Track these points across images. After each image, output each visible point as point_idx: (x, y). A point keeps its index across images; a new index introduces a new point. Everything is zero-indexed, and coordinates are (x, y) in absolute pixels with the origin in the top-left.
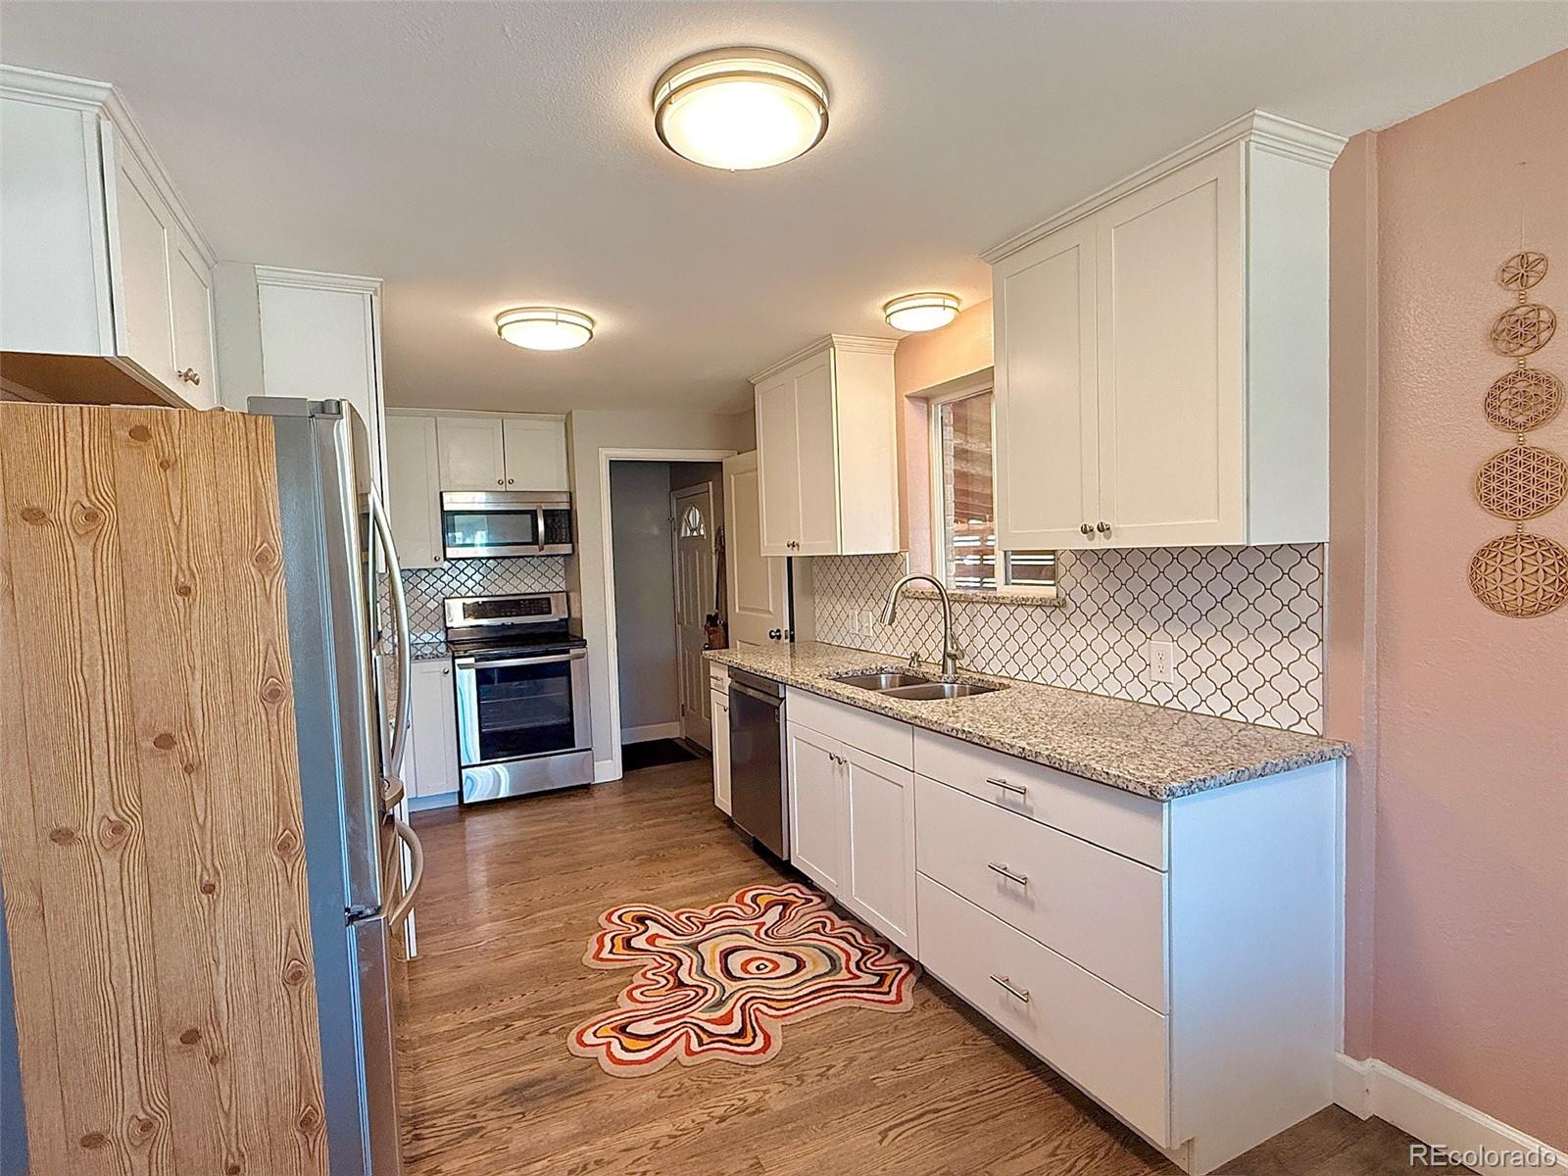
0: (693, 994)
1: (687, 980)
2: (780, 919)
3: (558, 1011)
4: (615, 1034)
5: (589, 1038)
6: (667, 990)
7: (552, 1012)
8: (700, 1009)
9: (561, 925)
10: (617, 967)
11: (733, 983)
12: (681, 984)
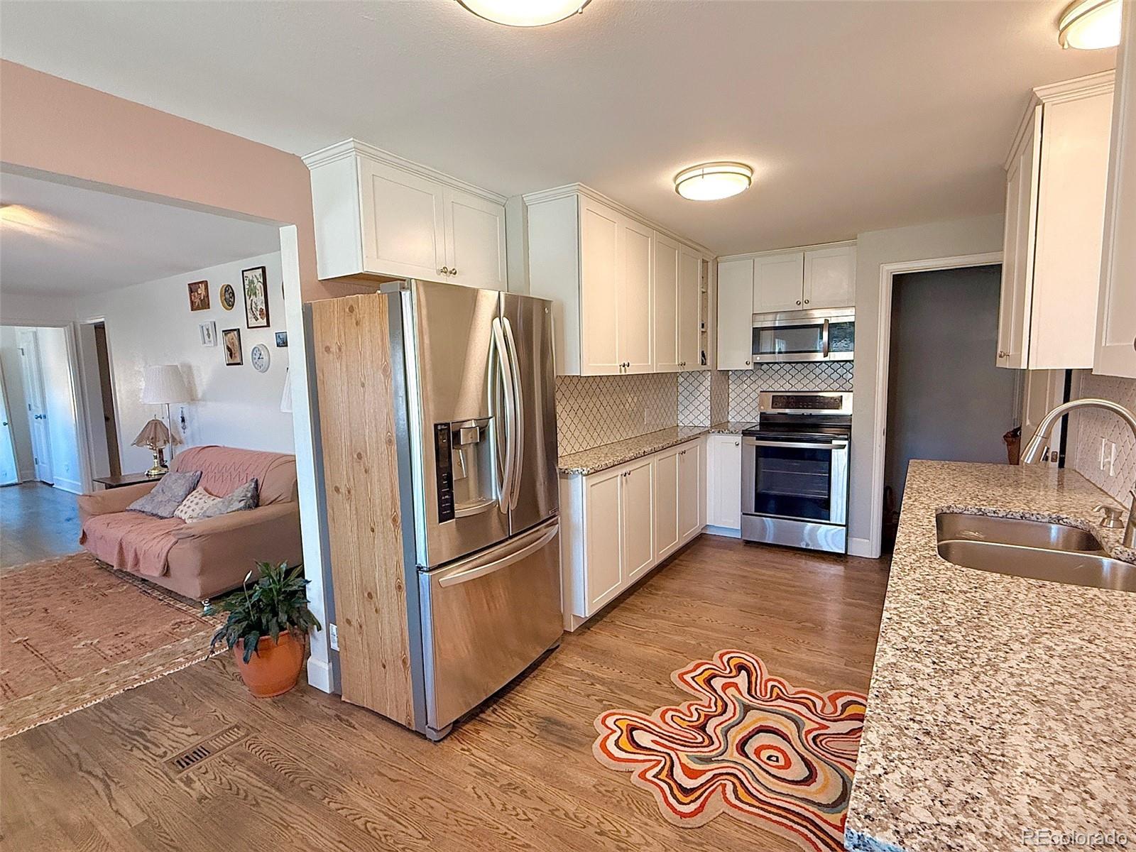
0: (700, 739)
1: (709, 729)
2: (847, 734)
3: (623, 694)
4: (624, 729)
5: (610, 722)
6: (688, 726)
7: (618, 692)
8: (689, 754)
9: (693, 642)
10: (685, 690)
11: (736, 754)
12: (702, 728)
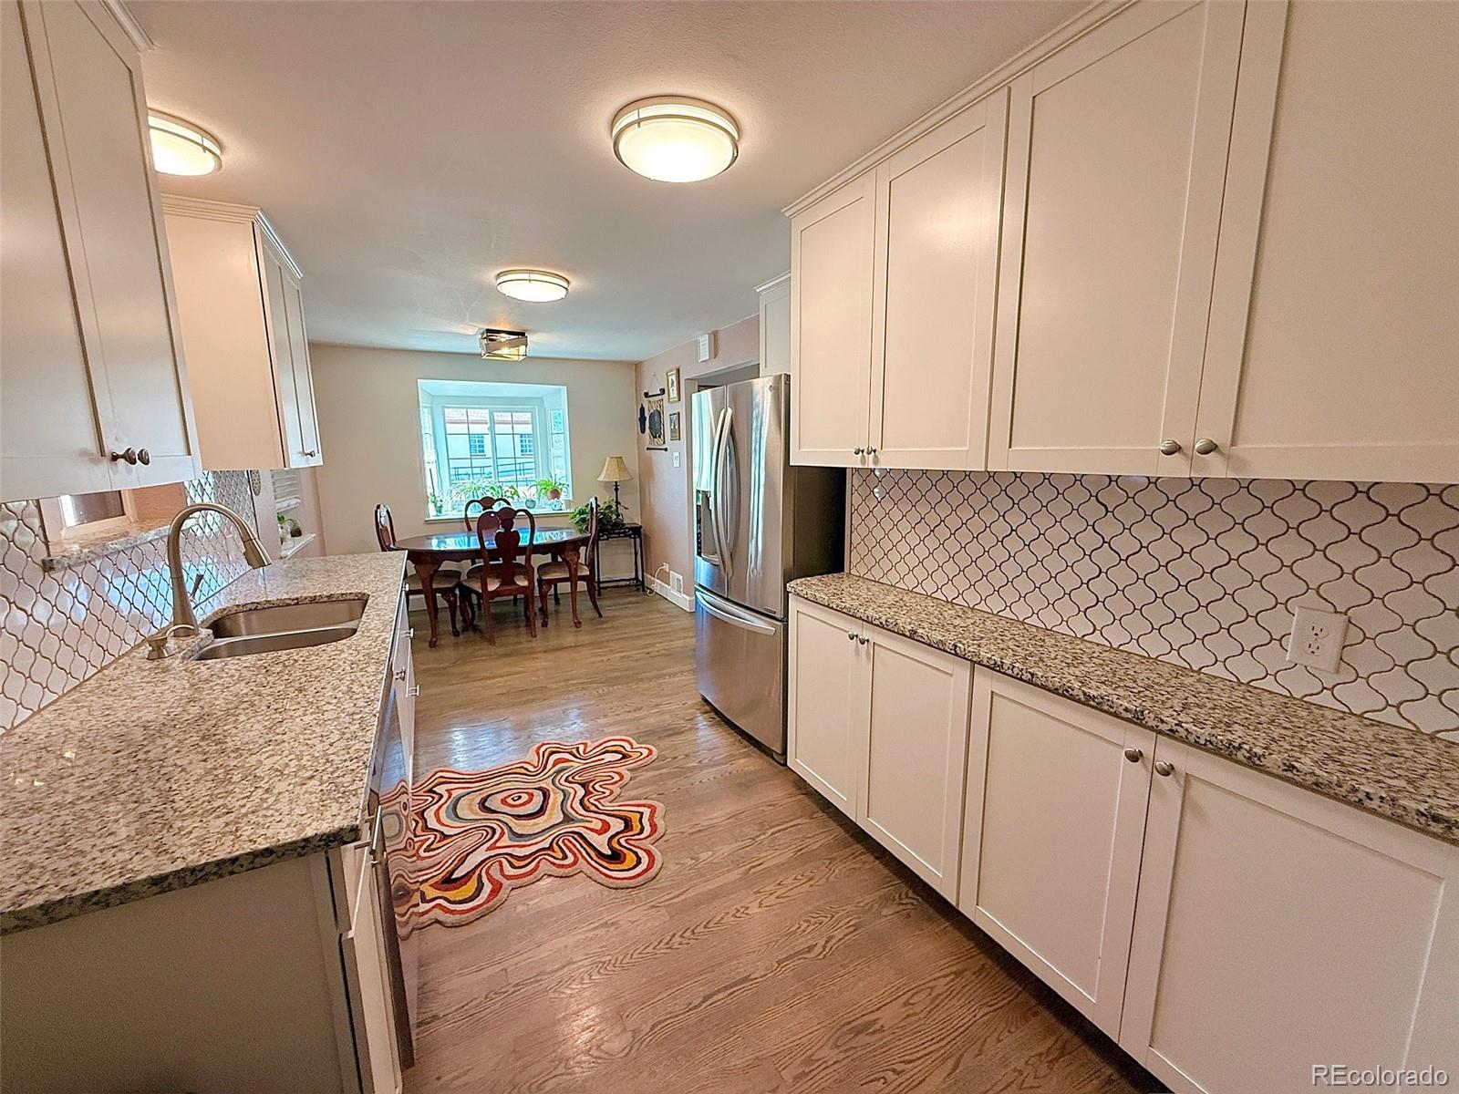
4: (629, 753)
11: (544, 786)
12: (584, 785)
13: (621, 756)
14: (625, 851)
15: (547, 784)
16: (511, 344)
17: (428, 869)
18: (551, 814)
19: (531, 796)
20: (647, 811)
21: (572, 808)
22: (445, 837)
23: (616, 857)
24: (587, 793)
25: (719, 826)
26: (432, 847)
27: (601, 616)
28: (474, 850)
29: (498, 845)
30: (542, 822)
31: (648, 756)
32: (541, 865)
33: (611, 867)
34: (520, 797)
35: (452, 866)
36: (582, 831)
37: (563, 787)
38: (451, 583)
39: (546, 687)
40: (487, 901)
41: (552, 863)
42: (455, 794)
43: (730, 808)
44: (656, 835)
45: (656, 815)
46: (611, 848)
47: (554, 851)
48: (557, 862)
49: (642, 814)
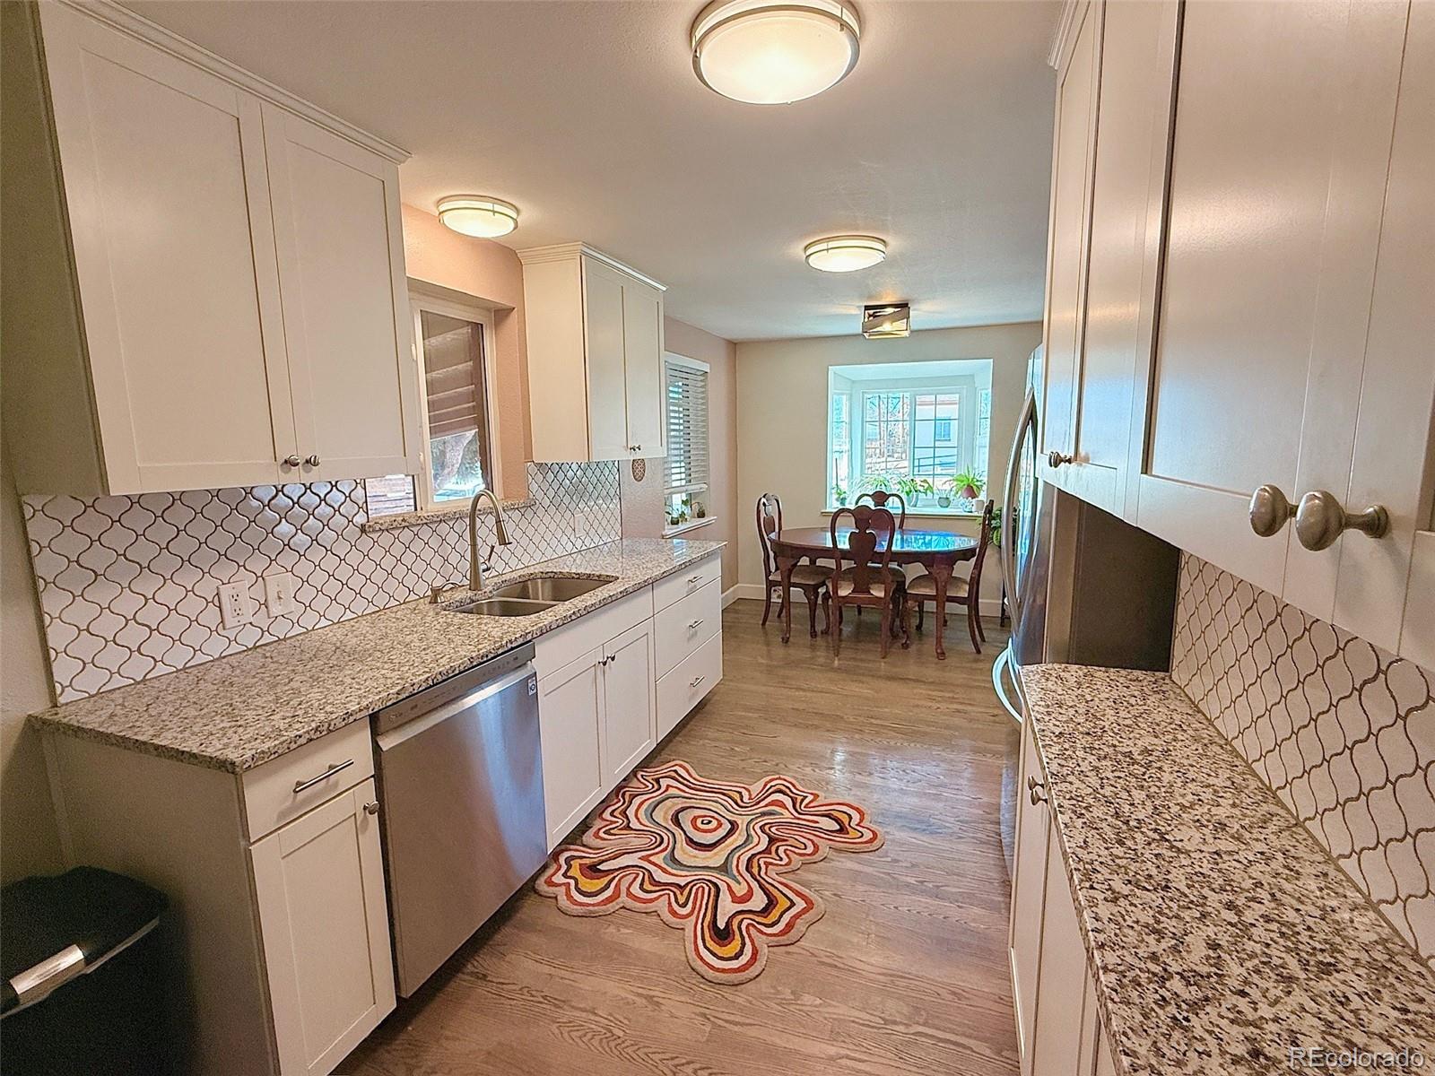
1: (765, 840)
3: (875, 873)
4: (849, 829)
7: (882, 875)
8: (780, 817)
11: (739, 822)
12: (772, 840)
13: (838, 827)
14: (738, 936)
15: (742, 822)
16: (893, 318)
17: (590, 848)
18: (715, 854)
19: (720, 825)
20: (801, 904)
21: (739, 858)
22: (628, 827)
23: (723, 936)
24: (767, 851)
25: (861, 976)
26: (612, 831)
27: (979, 652)
28: (632, 853)
29: (651, 858)
30: (702, 858)
31: (866, 842)
32: (662, 898)
33: (710, 944)
34: (710, 822)
35: (607, 857)
36: (723, 887)
37: (753, 833)
38: (813, 580)
39: (842, 718)
40: (598, 904)
41: (670, 904)
42: (672, 791)
43: (898, 962)
44: (783, 939)
45: (803, 916)
46: (728, 924)
47: (682, 894)
48: (674, 904)
49: (793, 904)
